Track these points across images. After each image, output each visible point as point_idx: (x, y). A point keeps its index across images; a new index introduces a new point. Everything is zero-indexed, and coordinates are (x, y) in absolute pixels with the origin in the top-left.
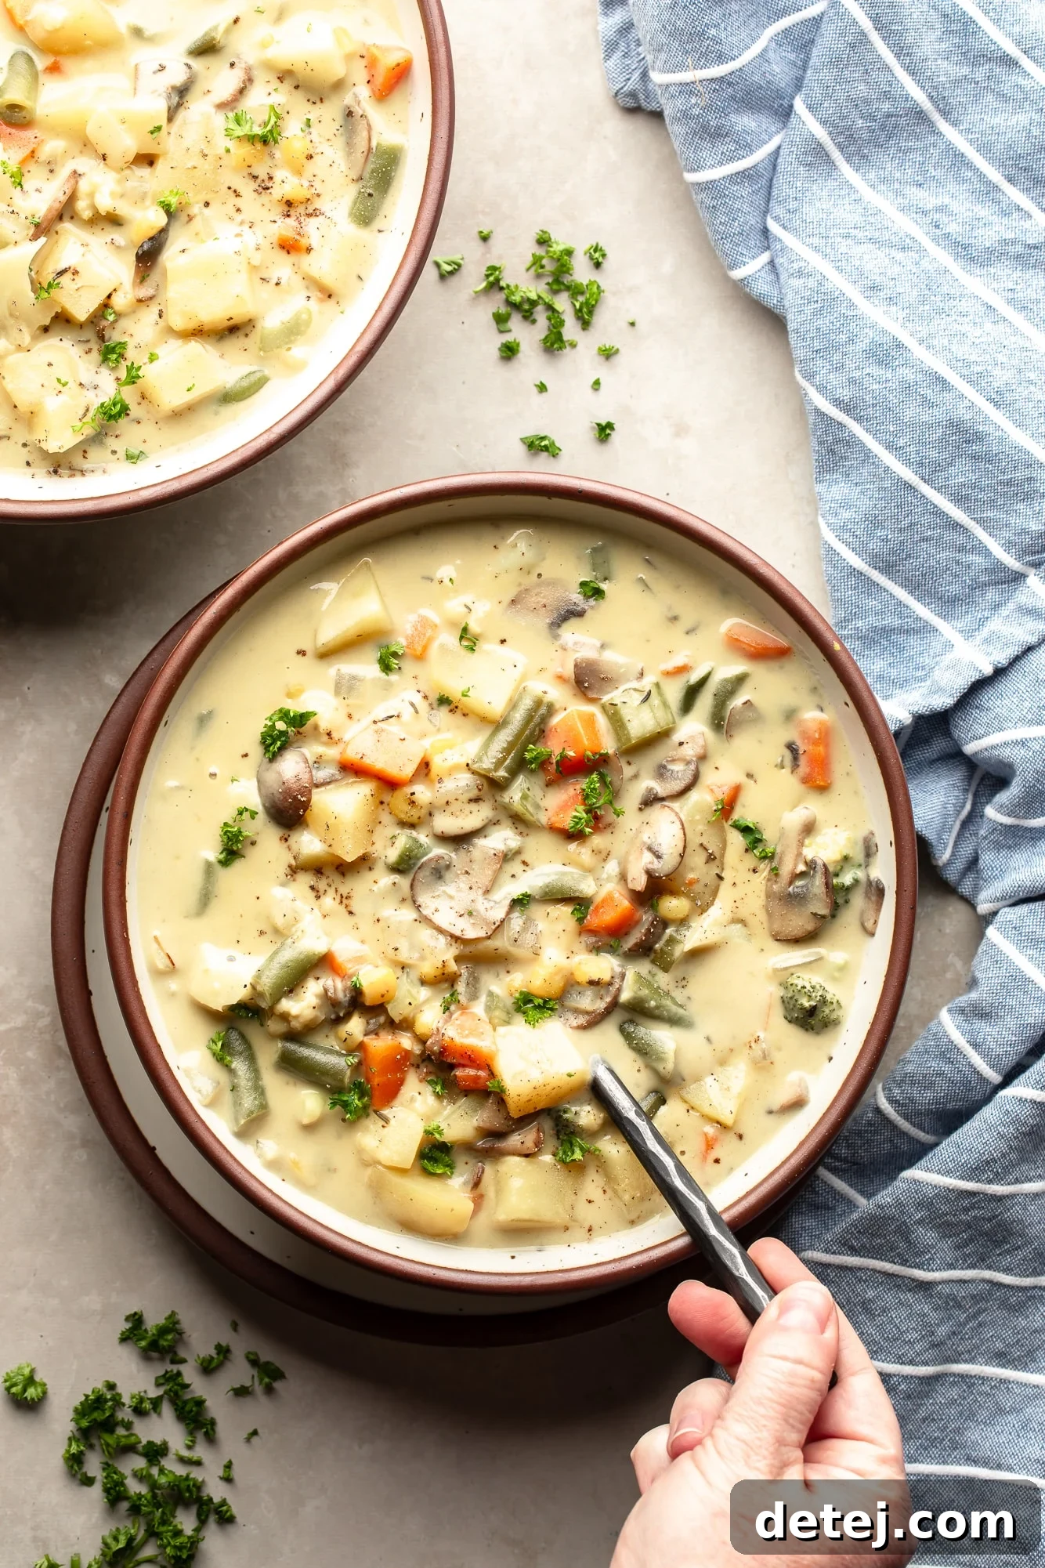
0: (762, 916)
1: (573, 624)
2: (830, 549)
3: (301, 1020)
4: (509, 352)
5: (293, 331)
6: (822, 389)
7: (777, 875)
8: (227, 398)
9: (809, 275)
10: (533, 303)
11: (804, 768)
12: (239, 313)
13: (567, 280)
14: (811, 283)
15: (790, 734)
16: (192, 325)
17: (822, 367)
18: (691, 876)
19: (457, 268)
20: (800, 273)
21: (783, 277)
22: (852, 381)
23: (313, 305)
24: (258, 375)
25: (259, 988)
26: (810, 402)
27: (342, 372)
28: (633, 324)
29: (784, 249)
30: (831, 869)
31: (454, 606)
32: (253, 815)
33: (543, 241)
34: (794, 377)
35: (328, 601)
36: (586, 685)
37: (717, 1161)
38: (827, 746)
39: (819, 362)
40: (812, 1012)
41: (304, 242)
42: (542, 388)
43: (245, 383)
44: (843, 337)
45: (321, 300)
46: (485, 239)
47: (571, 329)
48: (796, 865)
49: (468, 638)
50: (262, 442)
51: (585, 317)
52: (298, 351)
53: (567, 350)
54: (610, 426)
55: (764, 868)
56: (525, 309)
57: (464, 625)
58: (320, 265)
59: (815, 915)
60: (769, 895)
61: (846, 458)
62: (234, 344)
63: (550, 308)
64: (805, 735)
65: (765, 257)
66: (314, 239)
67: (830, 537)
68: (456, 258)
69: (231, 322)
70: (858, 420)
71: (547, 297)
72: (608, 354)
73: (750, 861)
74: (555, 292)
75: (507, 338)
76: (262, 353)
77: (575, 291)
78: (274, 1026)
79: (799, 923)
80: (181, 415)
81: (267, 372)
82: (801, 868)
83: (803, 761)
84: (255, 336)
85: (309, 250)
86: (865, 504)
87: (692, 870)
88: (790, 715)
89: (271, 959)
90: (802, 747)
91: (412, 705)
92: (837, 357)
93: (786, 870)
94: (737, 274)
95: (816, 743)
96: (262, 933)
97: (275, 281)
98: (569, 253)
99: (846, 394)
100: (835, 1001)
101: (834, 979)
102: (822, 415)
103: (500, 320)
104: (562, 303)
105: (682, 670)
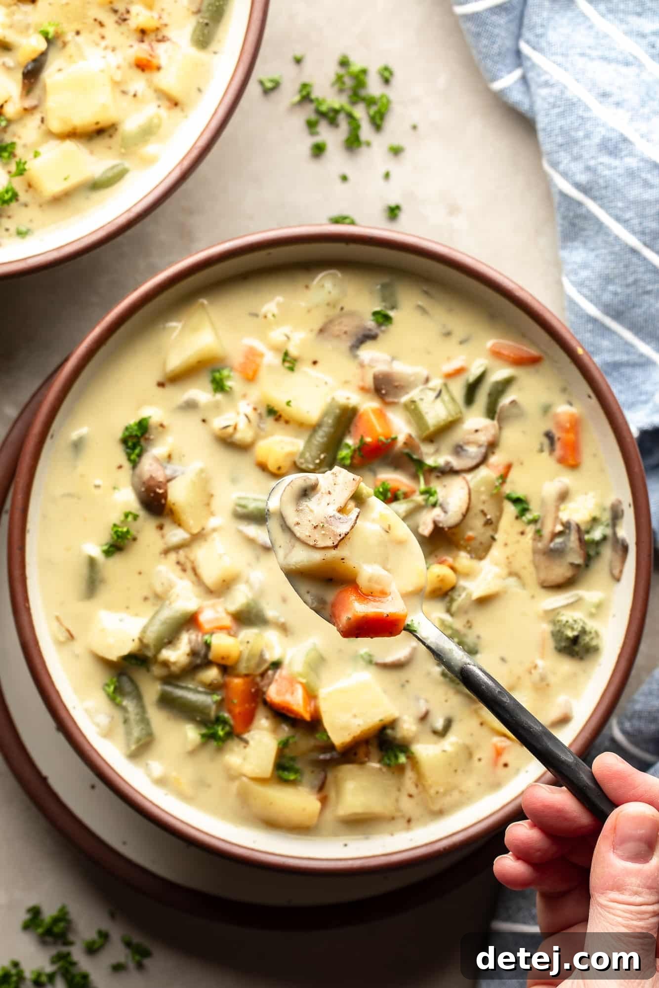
0: (531, 569)
1: (369, 344)
2: (572, 302)
3: (179, 665)
4: (318, 150)
5: (148, 132)
6: (565, 175)
7: (541, 536)
8: (96, 186)
9: (552, 86)
10: (336, 112)
11: (559, 452)
12: (104, 119)
13: (363, 93)
14: (555, 91)
15: (548, 425)
16: (67, 128)
17: (565, 159)
18: (470, 534)
19: (276, 85)
20: (547, 84)
21: (533, 87)
22: (588, 169)
23: (163, 112)
24: (120, 168)
25: (145, 641)
26: (555, 186)
27: (186, 164)
28: (415, 127)
29: (534, 65)
30: (583, 528)
31: (277, 335)
32: (136, 517)
33: (344, 63)
34: (540, 167)
35: (175, 334)
36: (383, 392)
37: (506, 765)
38: (576, 433)
39: (562, 154)
40: (575, 640)
41: (155, 62)
42: (344, 178)
43: (110, 174)
44: (581, 134)
45: (169, 108)
46: (298, 61)
47: (366, 132)
48: (555, 526)
49: (289, 361)
50: (123, 220)
51: (377, 122)
52: (150, 149)
53: (364, 149)
54: (398, 208)
55: (530, 530)
56: (331, 117)
57: (285, 351)
58: (167, 79)
59: (572, 564)
60: (535, 552)
61: (584, 230)
62: (101, 144)
63: (350, 116)
64: (560, 426)
65: (518, 73)
66: (163, 61)
67: (571, 291)
68: (276, 76)
69: (99, 126)
70: (594, 199)
71: (348, 107)
72: (396, 151)
73: (519, 526)
74: (353, 103)
75: (317, 139)
76: (123, 150)
77: (370, 102)
78: (157, 671)
79: (560, 572)
80: (60, 200)
81: (127, 165)
82: (559, 528)
83: (558, 446)
84: (117, 139)
85: (159, 68)
86: (599, 265)
87: (471, 529)
88: (546, 410)
89: (153, 617)
90: (557, 434)
91: (247, 416)
92: (576, 150)
93: (547, 532)
94: (497, 86)
95: (567, 431)
96: (146, 599)
97: (132, 93)
98: (364, 72)
99: (583, 178)
100: (593, 631)
101: (592, 615)
102: (564, 196)
103: (311, 125)
104: (360, 112)
105: (459, 372)
